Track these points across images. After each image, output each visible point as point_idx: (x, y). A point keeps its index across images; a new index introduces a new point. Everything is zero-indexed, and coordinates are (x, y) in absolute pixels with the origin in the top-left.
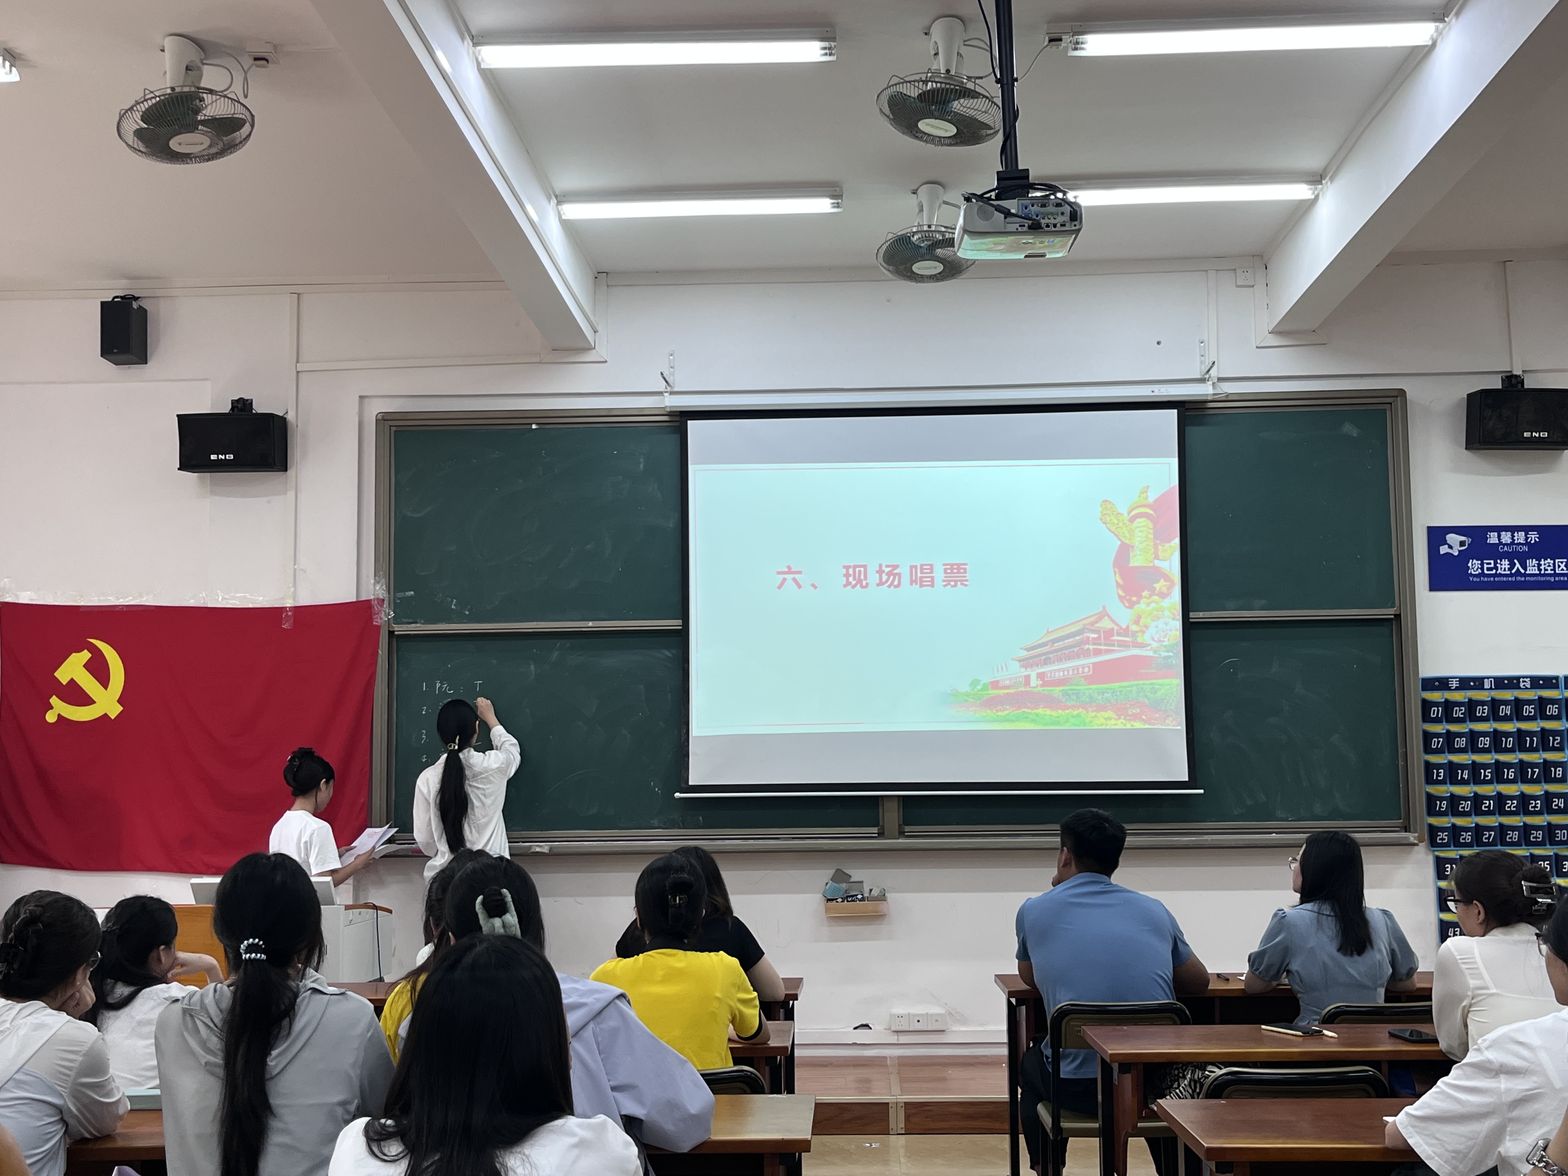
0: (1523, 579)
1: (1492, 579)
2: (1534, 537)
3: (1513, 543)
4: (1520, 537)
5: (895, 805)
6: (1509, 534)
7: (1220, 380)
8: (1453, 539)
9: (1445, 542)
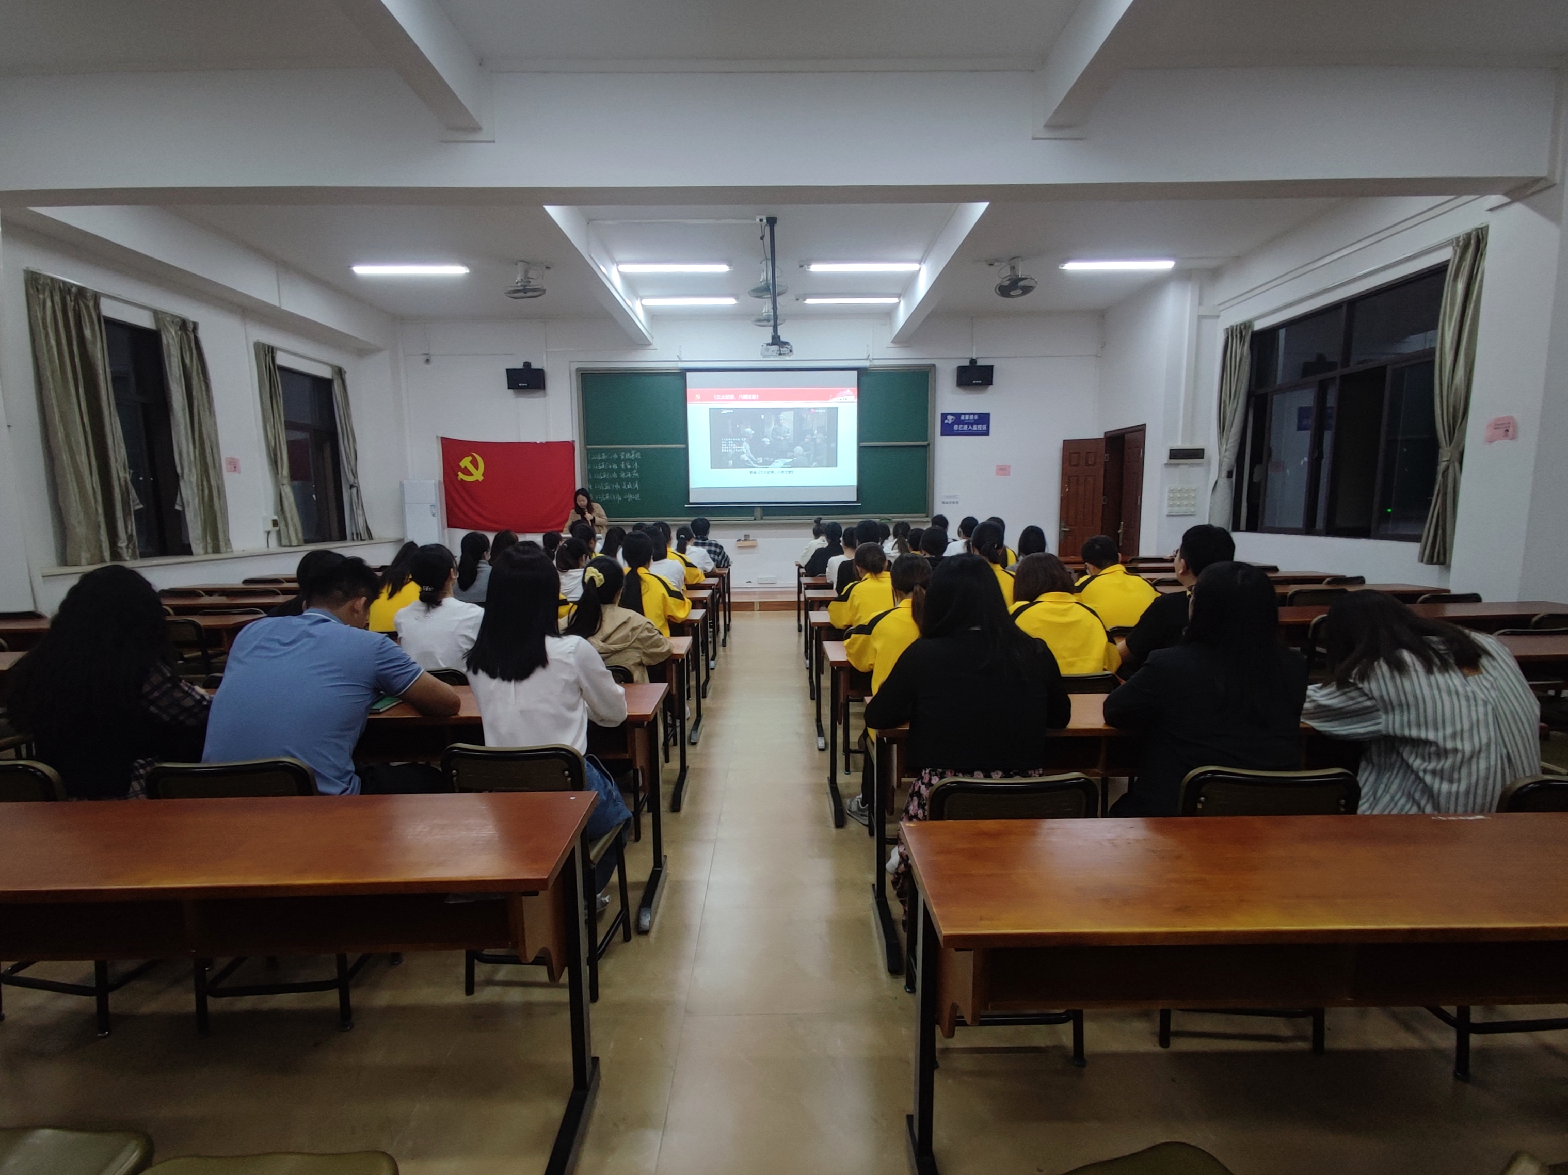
0: (972, 432)
1: (961, 432)
2: (976, 417)
3: (969, 419)
4: (972, 417)
5: (759, 510)
6: (968, 416)
7: (874, 359)
8: (950, 417)
9: (946, 418)
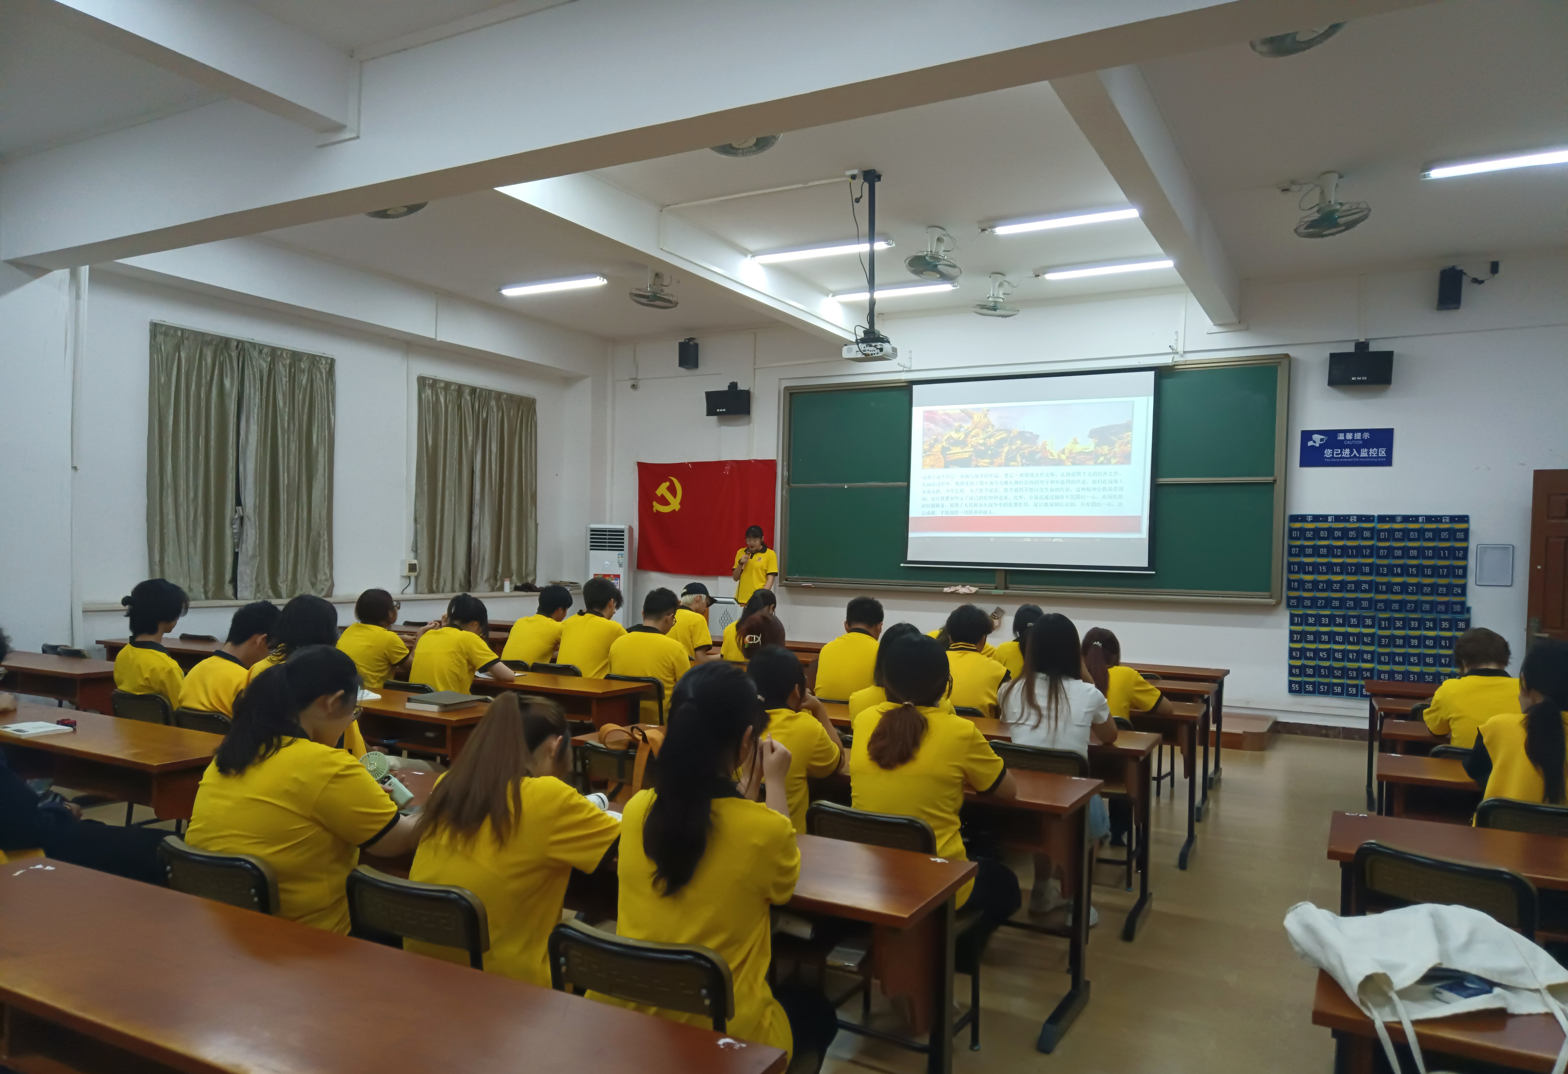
0: (1358, 460)
1: (1338, 460)
2: (1366, 436)
3: (1353, 439)
4: (1358, 435)
5: (1003, 574)
6: (1351, 434)
7: (1185, 352)
8: (1317, 437)
